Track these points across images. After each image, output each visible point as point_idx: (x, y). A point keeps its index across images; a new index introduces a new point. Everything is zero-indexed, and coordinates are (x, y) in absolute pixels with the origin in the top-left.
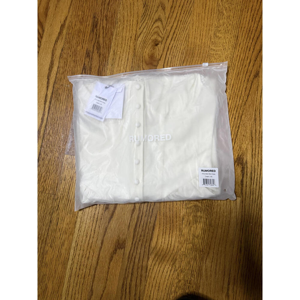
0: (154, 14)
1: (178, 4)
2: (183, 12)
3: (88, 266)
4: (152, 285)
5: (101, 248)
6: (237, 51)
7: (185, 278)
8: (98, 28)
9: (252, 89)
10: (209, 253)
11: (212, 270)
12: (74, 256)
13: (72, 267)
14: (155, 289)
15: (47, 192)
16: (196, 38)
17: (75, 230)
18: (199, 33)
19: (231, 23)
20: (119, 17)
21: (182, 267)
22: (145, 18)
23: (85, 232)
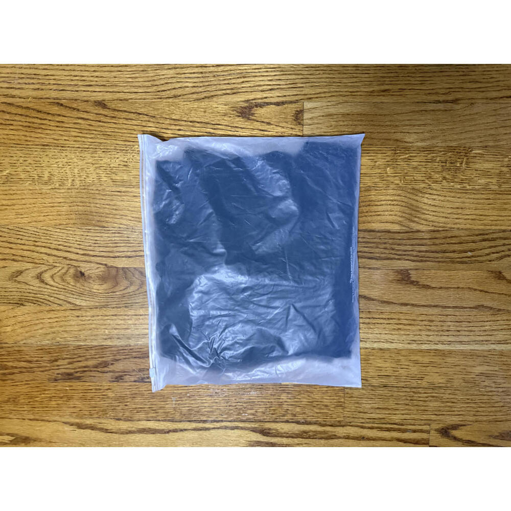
0: (31, 287)
1: (8, 251)
2: (19, 241)
3: (442, 320)
4: (457, 219)
5: (413, 305)
6: (67, 142)
7: (440, 171)
8: (73, 371)
9: (125, 109)
10: (397, 140)
11: (421, 131)
12: (429, 342)
13: (446, 343)
14: (461, 214)
15: (342, 400)
16: (59, 213)
17: (393, 347)
18: (51, 210)
19: (22, 159)
20: (47, 342)
21: (423, 179)
22: (42, 300)
23: (393, 333)
